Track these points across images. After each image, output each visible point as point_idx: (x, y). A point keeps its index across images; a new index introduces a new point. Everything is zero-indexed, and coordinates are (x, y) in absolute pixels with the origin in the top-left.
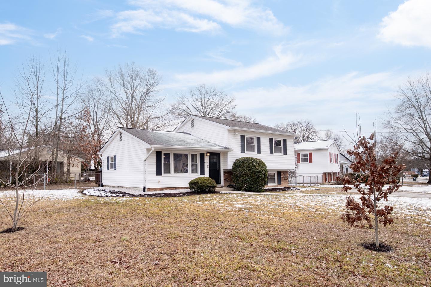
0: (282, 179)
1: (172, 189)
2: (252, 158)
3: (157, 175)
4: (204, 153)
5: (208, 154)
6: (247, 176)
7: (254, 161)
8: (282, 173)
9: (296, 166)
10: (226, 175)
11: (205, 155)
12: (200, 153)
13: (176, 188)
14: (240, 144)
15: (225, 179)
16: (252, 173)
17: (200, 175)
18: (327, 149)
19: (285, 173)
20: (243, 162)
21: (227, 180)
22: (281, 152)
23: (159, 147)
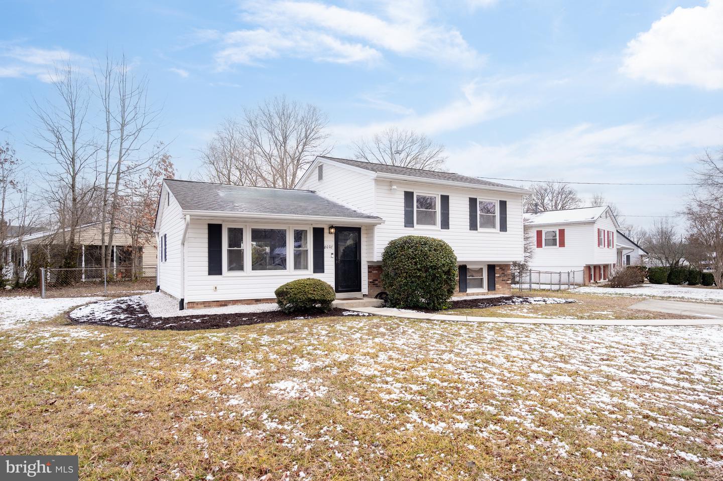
0: (496, 280)
1: (248, 302)
2: (421, 238)
3: (210, 274)
4: (323, 229)
5: (333, 230)
6: (410, 277)
7: (425, 244)
8: (498, 268)
9: (528, 254)
10: (374, 274)
11: (326, 231)
12: (314, 228)
13: (258, 301)
14: (403, 208)
15: (371, 280)
16: (419, 270)
17: (314, 272)
18: (594, 223)
19: (504, 267)
20: (403, 247)
21: (377, 282)
22: (494, 227)
23: (216, 215)
